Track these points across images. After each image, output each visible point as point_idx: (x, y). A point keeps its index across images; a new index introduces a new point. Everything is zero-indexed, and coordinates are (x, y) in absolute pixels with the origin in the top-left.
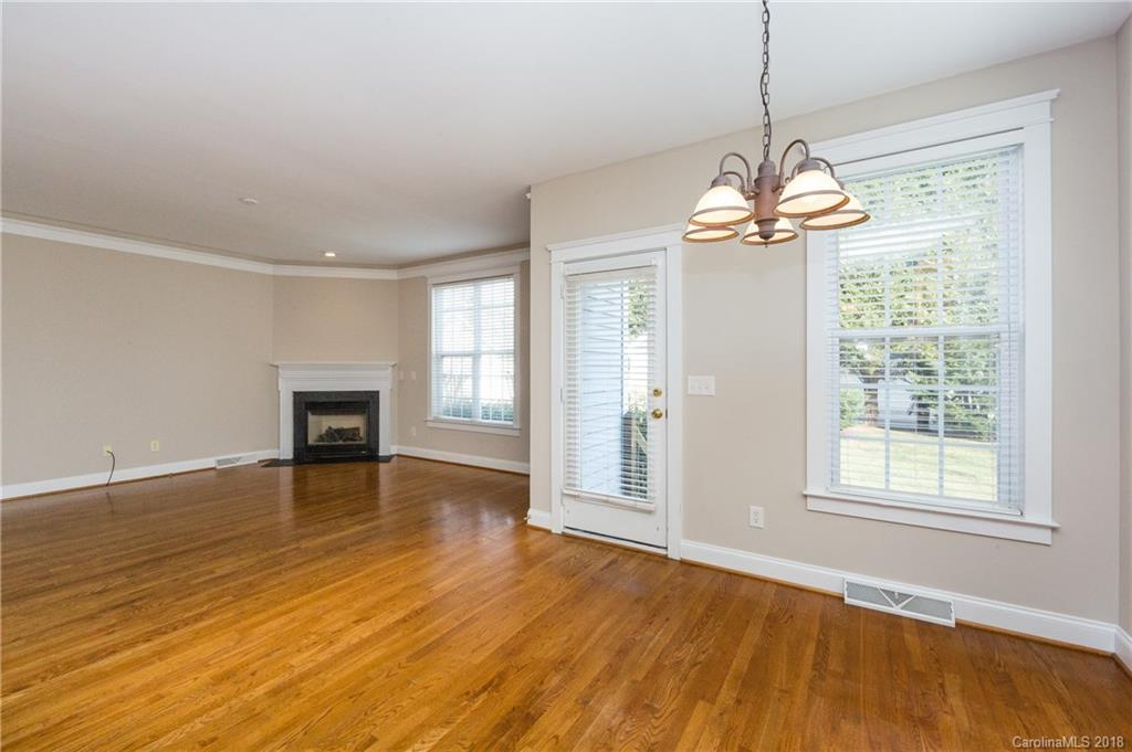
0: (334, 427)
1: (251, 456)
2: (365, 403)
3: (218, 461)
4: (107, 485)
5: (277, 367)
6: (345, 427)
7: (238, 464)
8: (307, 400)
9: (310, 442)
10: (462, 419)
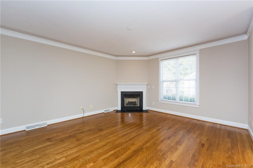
0: (130, 101)
1: (112, 109)
2: (139, 95)
3: (105, 110)
4: (83, 117)
5: (117, 85)
6: (132, 101)
7: (109, 111)
8: (124, 94)
9: (125, 106)
10: (167, 100)
